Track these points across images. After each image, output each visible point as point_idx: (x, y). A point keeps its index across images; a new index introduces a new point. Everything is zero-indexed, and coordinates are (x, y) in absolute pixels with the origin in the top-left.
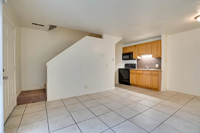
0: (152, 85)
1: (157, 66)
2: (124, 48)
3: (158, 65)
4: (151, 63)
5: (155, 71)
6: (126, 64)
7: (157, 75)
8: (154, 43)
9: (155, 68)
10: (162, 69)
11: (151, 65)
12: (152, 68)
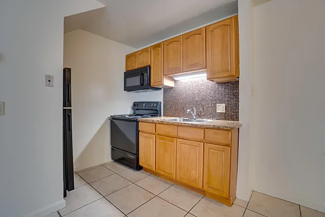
0: (208, 183)
1: (221, 108)
2: (128, 57)
3: (224, 105)
4: (203, 99)
5: (218, 128)
6: (135, 104)
7: (227, 145)
8: (212, 31)
9: (214, 115)
10: (241, 121)
11: (203, 107)
12: (206, 116)
